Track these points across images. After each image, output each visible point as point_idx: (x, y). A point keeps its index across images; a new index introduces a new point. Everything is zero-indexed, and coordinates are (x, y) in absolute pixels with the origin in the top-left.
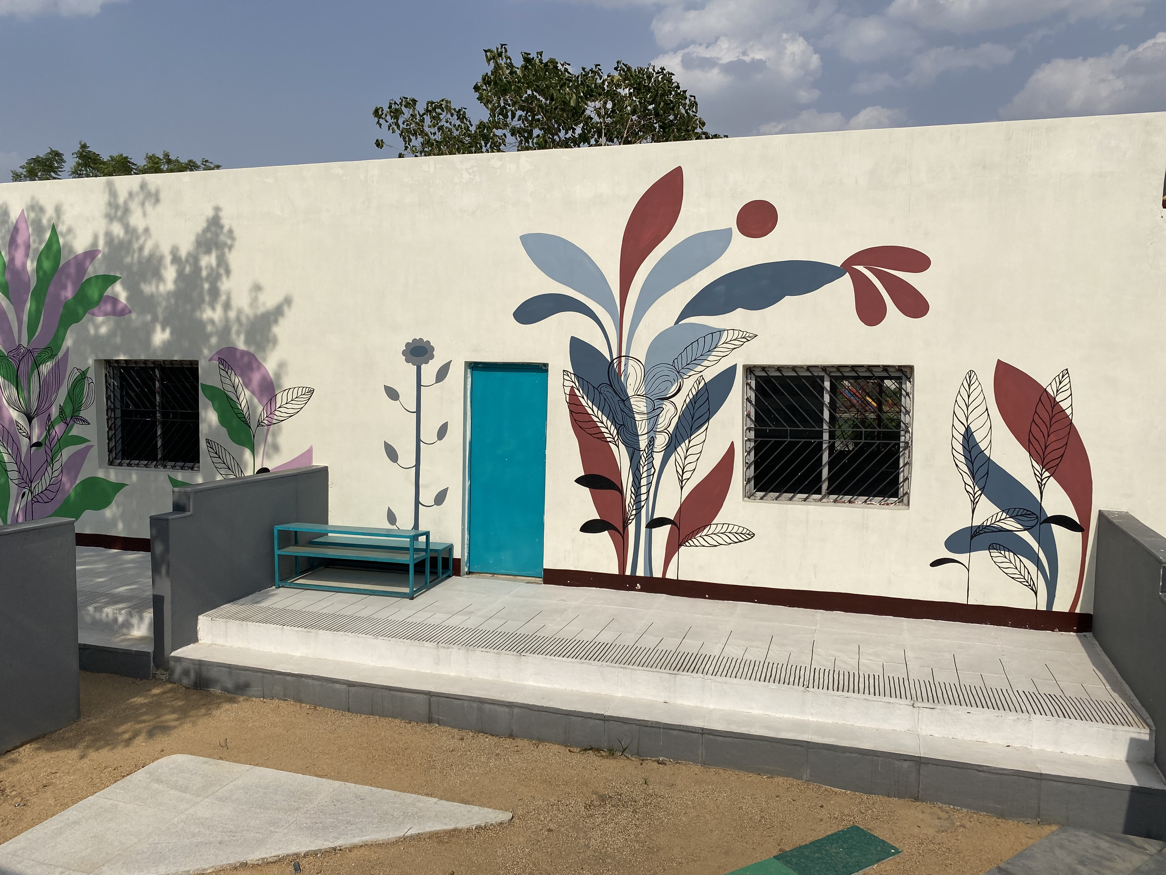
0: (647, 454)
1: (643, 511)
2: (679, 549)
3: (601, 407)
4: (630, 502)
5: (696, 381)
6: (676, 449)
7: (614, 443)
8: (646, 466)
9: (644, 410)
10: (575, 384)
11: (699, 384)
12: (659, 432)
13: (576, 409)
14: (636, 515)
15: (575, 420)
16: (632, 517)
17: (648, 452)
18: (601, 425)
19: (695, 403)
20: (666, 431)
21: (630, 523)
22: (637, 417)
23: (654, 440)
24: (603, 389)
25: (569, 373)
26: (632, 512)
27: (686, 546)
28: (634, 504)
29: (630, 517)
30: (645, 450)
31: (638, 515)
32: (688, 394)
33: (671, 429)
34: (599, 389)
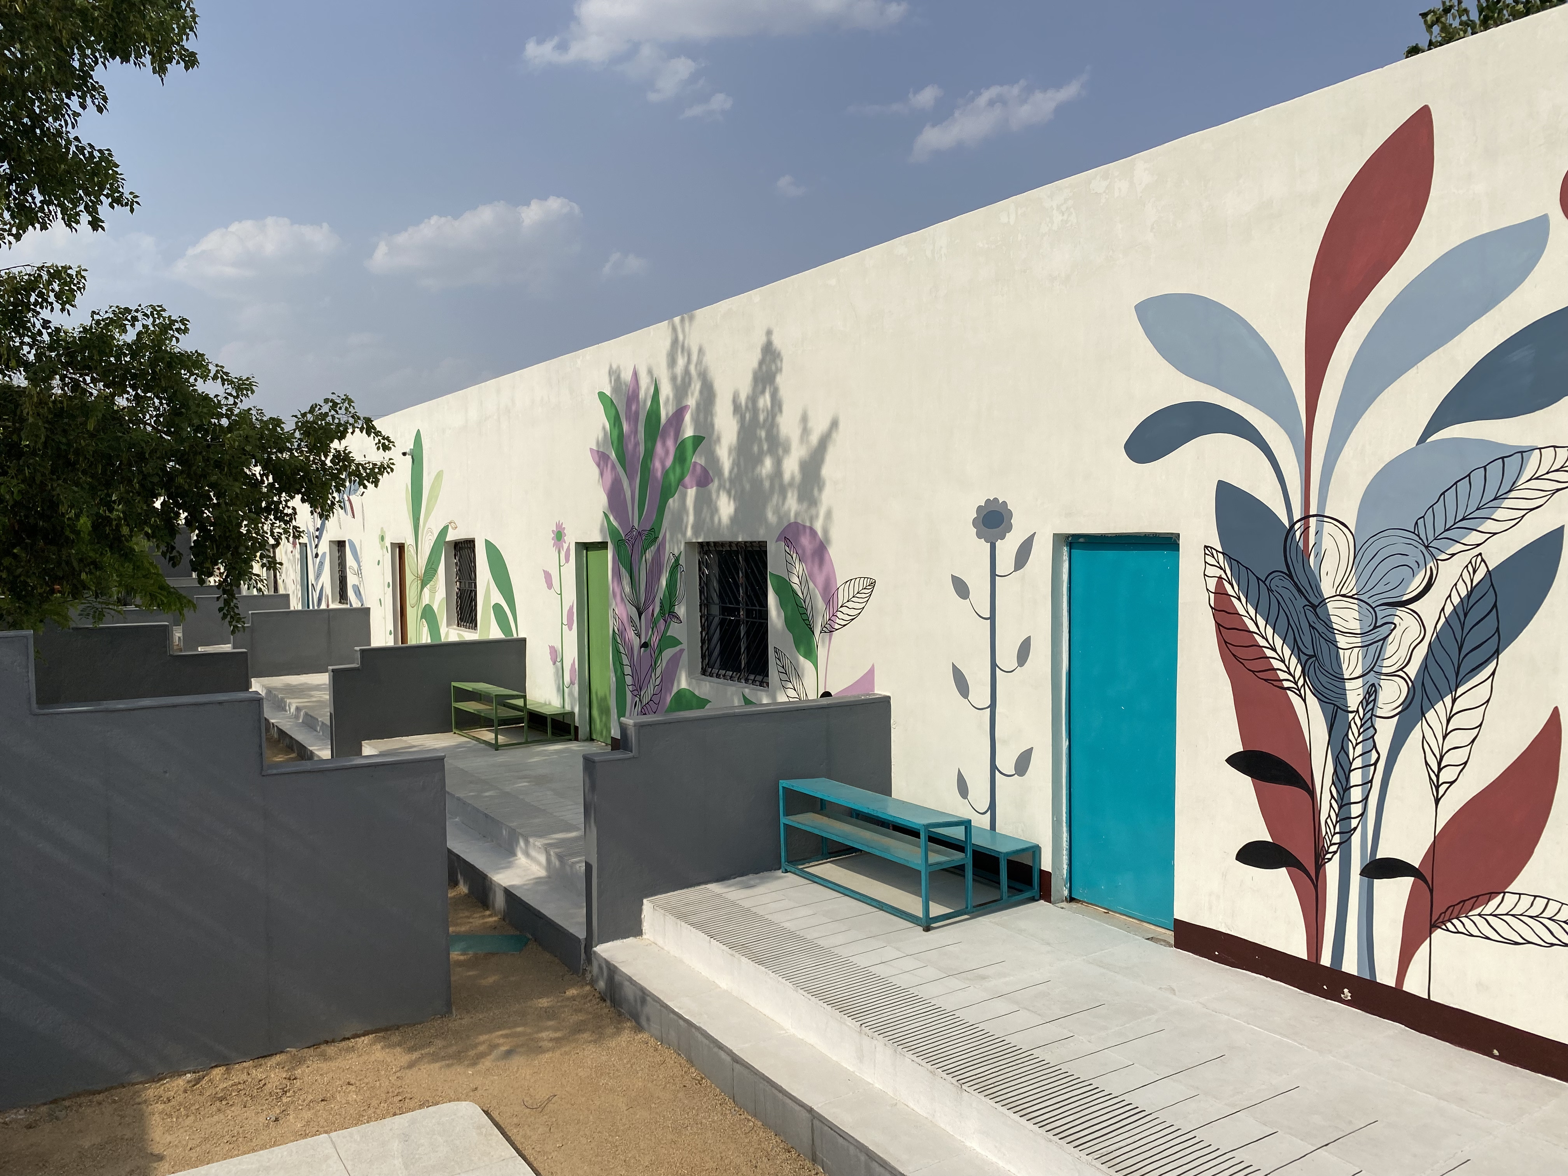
0: (1361, 720)
1: (1356, 839)
2: (1431, 934)
3: (1272, 619)
4: (1329, 815)
5: (1467, 566)
6: (1423, 715)
7: (1298, 692)
8: (1361, 744)
9: (1355, 626)
10: (1225, 572)
11: (1474, 572)
12: (1386, 675)
13: (1227, 621)
14: (1340, 844)
15: (1226, 642)
16: (1333, 848)
17: (1364, 715)
18: (1273, 654)
19: (1466, 615)
20: (1400, 673)
21: (1330, 859)
22: (1342, 641)
23: (1376, 691)
24: (1277, 583)
25: (1214, 552)
26: (1332, 836)
27: (1448, 930)
28: (1337, 822)
29: (1329, 848)
30: (1357, 711)
31: (1345, 844)
32: (1450, 596)
33: (1412, 670)
34: (1267, 582)
